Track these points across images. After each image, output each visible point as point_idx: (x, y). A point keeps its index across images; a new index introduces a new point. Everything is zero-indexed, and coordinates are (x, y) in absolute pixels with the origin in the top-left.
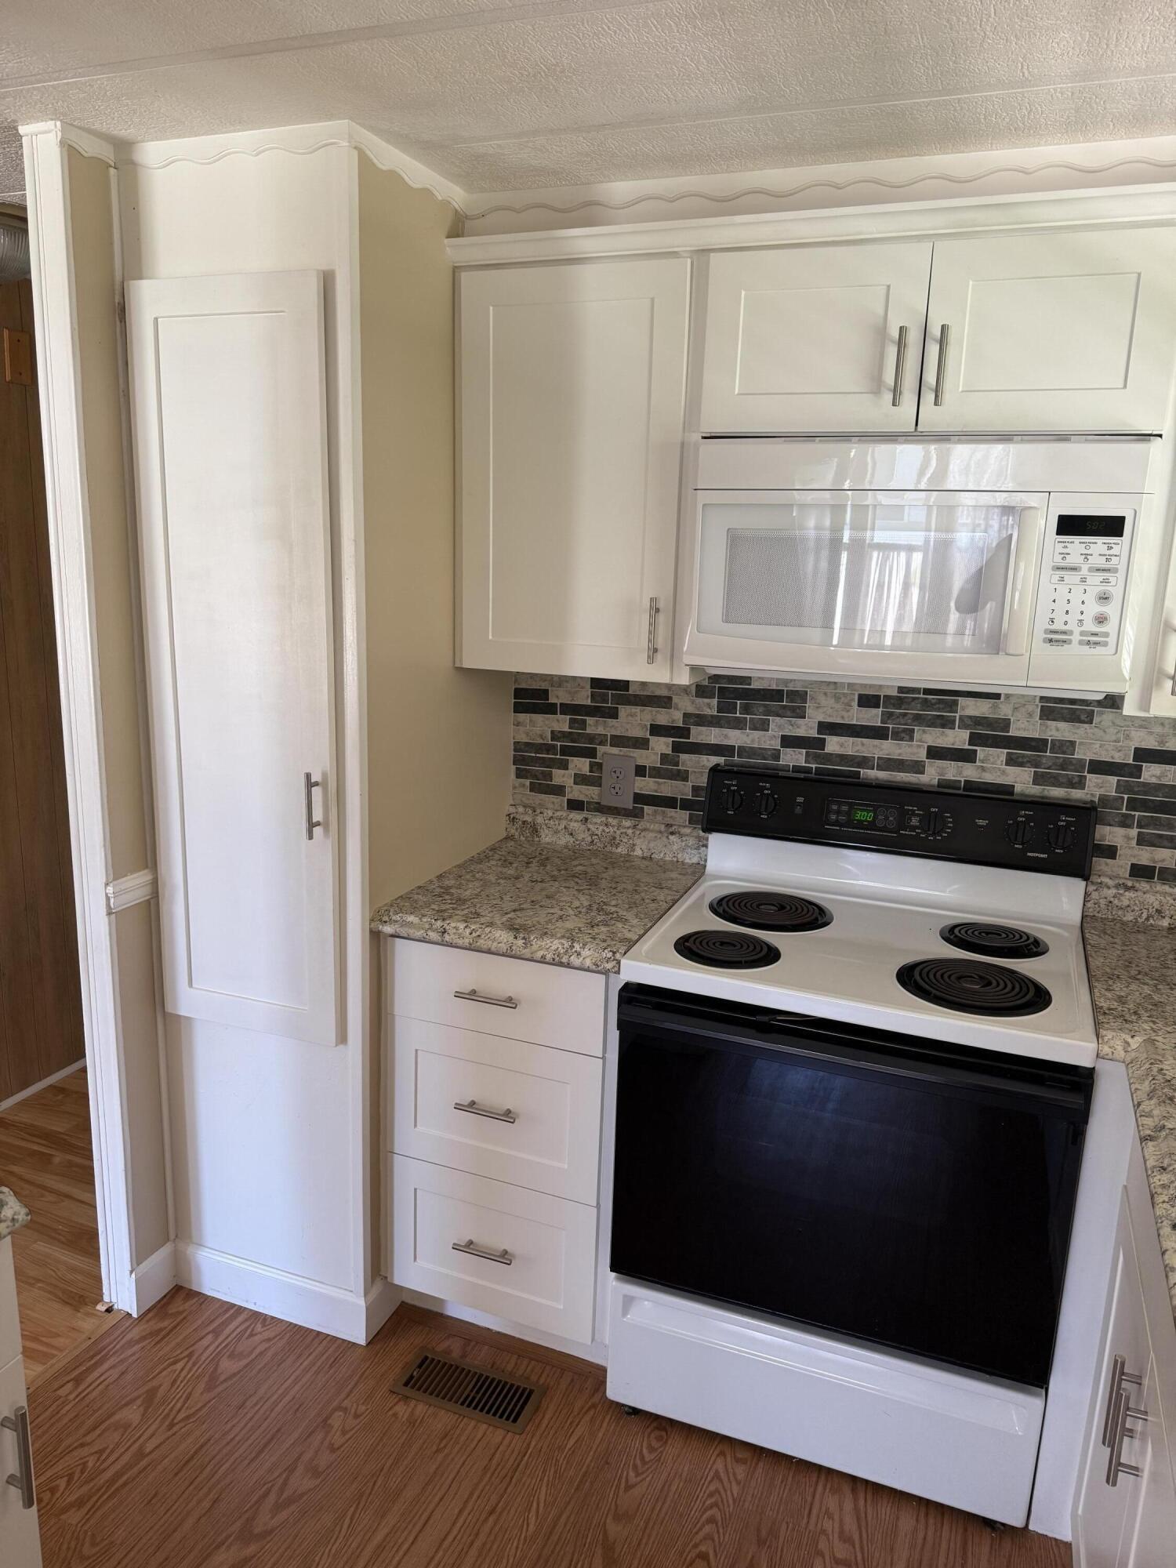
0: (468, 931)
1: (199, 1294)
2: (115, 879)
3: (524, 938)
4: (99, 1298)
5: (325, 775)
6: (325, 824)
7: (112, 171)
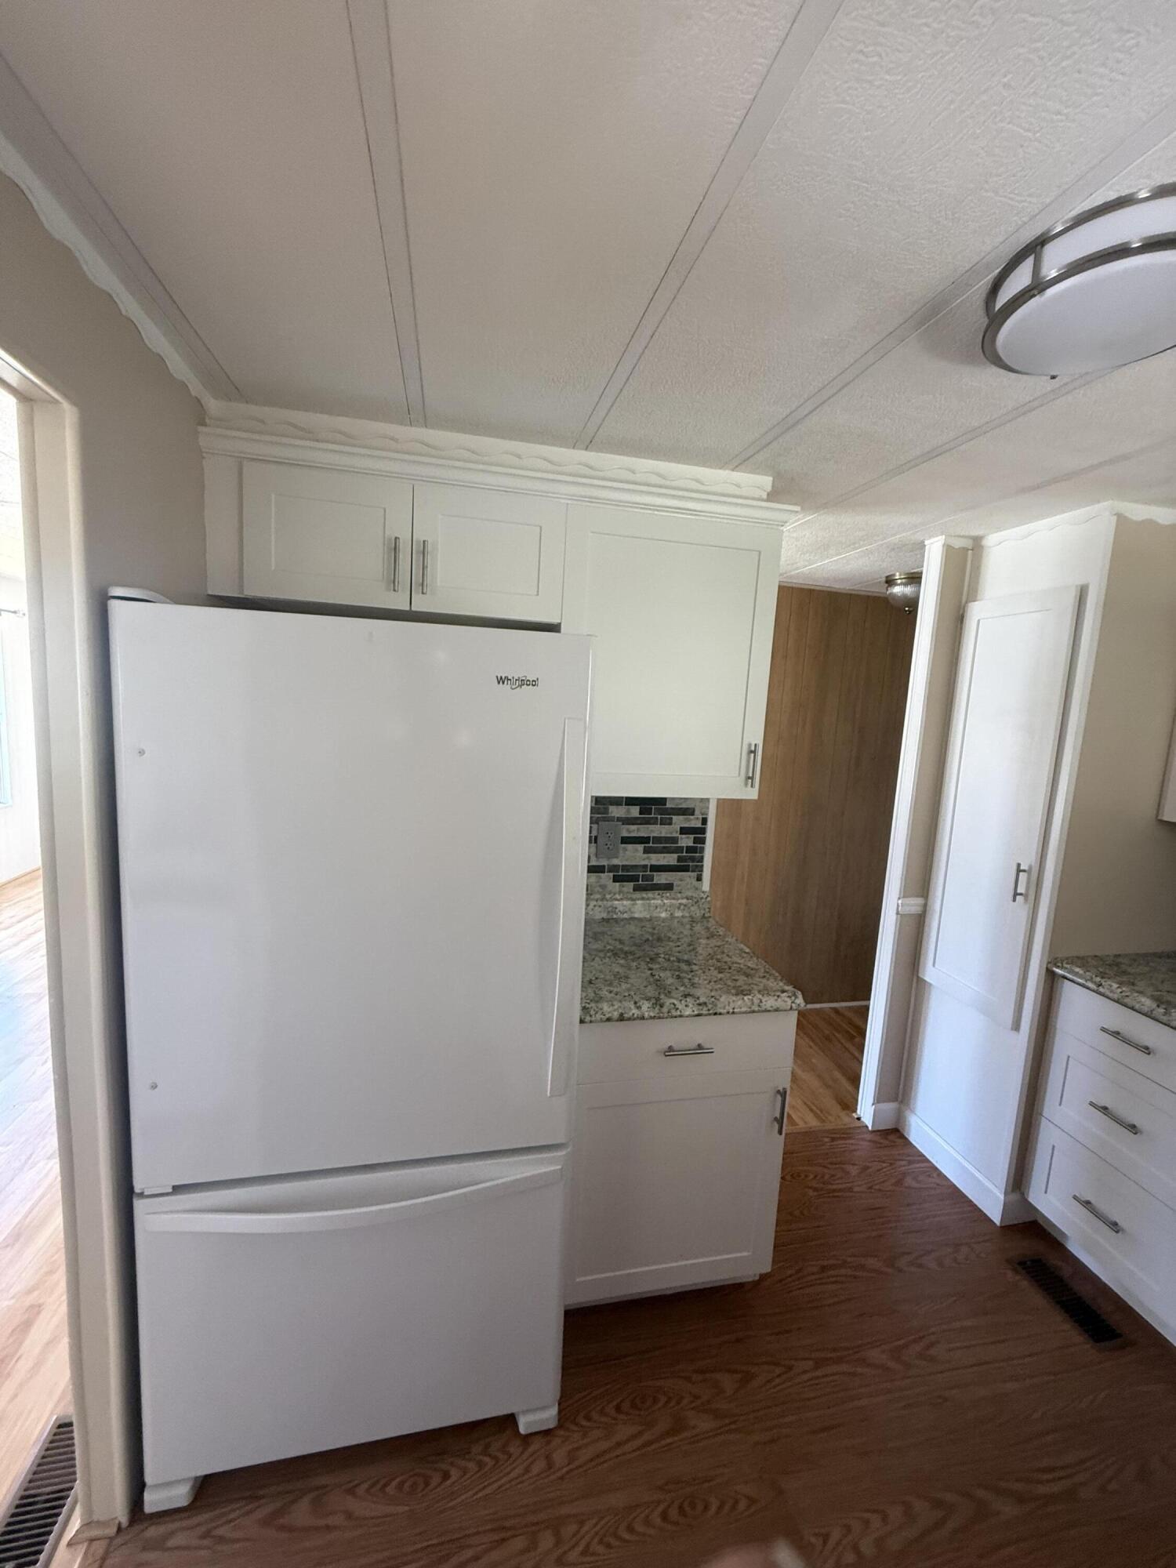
0: (1120, 990)
1: (906, 1139)
2: (904, 897)
3: (1165, 1009)
4: (855, 1111)
5: (1030, 867)
6: (1026, 896)
7: (970, 552)
